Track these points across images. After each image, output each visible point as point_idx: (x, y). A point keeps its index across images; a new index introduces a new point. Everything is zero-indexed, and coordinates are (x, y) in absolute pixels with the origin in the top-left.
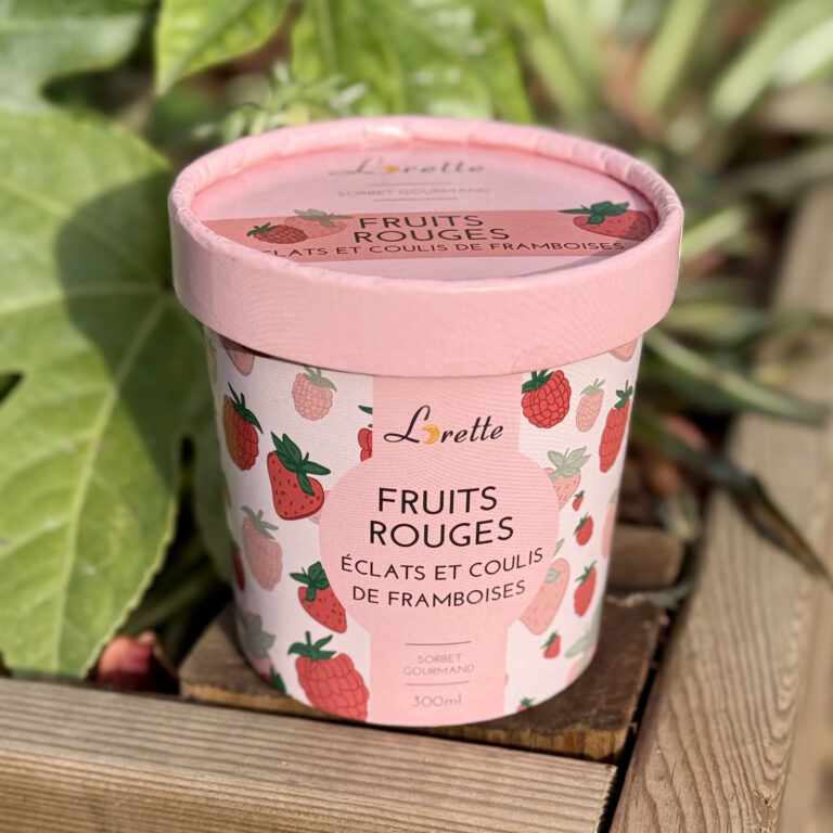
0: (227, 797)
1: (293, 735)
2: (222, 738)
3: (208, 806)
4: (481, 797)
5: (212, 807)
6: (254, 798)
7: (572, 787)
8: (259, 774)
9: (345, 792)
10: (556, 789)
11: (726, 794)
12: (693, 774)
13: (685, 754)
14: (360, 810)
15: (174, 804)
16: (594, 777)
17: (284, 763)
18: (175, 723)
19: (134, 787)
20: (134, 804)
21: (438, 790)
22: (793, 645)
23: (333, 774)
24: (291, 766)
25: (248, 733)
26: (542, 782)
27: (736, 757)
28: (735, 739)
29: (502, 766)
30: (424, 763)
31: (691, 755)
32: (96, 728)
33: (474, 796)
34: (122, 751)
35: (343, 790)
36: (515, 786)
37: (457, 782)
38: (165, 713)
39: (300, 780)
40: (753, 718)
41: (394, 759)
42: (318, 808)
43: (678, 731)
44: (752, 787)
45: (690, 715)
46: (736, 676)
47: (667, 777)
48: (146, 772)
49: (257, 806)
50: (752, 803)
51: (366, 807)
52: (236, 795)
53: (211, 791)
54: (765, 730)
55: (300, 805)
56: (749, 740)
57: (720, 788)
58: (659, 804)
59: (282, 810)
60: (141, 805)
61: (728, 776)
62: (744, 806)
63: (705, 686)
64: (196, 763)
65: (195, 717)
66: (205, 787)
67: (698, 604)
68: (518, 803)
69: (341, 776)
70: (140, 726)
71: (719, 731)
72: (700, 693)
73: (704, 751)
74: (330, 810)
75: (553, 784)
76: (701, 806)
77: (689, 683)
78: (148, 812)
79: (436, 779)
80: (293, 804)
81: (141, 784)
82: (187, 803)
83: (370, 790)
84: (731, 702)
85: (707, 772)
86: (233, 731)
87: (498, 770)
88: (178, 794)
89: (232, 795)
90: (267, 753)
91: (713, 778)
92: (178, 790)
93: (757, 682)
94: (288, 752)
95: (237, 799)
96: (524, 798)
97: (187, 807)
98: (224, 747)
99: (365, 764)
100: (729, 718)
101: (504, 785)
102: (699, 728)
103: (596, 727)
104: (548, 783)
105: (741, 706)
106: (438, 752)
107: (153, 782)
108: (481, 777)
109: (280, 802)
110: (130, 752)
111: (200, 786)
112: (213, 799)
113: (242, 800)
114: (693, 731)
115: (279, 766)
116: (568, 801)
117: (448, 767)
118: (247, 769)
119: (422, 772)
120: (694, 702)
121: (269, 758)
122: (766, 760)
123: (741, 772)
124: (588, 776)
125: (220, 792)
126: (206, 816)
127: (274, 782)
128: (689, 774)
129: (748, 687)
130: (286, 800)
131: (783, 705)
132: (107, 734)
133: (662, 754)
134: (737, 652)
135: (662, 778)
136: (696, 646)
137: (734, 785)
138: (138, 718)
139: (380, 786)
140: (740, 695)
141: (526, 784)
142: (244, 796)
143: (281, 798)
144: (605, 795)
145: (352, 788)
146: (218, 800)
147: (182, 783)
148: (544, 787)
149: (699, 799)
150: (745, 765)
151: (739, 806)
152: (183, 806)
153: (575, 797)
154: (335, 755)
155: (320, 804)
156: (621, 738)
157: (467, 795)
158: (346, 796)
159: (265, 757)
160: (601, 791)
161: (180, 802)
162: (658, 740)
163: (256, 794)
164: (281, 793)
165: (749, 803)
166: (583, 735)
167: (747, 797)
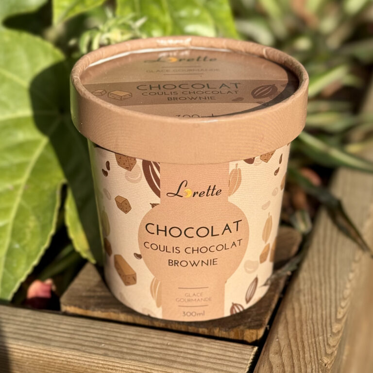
0: (76, 361)
1: (108, 331)
2: (76, 332)
3: (67, 365)
4: (192, 362)
5: (70, 365)
6: (88, 362)
7: (235, 357)
8: (92, 350)
9: (130, 359)
10: (227, 358)
11: (306, 362)
12: (292, 351)
13: (290, 341)
14: (136, 368)
15: (53, 364)
16: (246, 352)
17: (103, 345)
18: (55, 325)
19: (34, 356)
20: (35, 363)
21: (173, 358)
22: (348, 286)
23: (125, 350)
24: (107, 347)
25: (88, 330)
26: (221, 355)
27: (313, 342)
28: (314, 333)
29: (203, 347)
30: (167, 345)
31: (292, 341)
32: (19, 327)
33: (189, 361)
34: (30, 339)
35: (128, 358)
36: (209, 357)
37: (182, 355)
38: (51, 320)
39: (109, 353)
40: (324, 323)
41: (154, 343)
42: (117, 367)
43: (287, 329)
44: (319, 358)
45: (294, 321)
46: (319, 301)
47: (279, 353)
48: (40, 349)
49: (89, 365)
50: (318, 366)
51: (139, 366)
52: (81, 360)
53: (69, 358)
54: (329, 329)
55: (109, 365)
56: (321, 334)
57: (304, 358)
58: (274, 366)
59: (101, 367)
60: (38, 364)
61: (308, 352)
62: (314, 367)
63: (304, 306)
64: (63, 345)
65: (65, 322)
66: (67, 356)
67: (305, 265)
68: (209, 365)
69: (129, 351)
70: (39, 326)
71: (307, 329)
72: (301, 310)
73: (299, 340)
74: (122, 367)
75: (226, 356)
76: (294, 367)
77: (296, 305)
78: (41, 367)
79: (172, 353)
80: (106, 365)
81: (38, 354)
82: (58, 363)
83: (141, 358)
84: (314, 315)
85: (299, 351)
86: (82, 329)
87: (201, 349)
88: (54, 359)
89: (79, 360)
90: (96, 340)
91: (301, 353)
92: (54, 358)
93: (328, 304)
94: (105, 339)
95: (81, 362)
96: (212, 363)
97: (59, 365)
98: (76, 337)
99: (140, 346)
100: (313, 323)
101: (203, 356)
102: (298, 328)
103: (250, 328)
104: (224, 355)
105: (319, 316)
106: (175, 340)
107: (43, 354)
108: (193, 352)
109: (100, 363)
110: (34, 339)
111: (64, 355)
112: (70, 362)
113: (83, 362)
114: (295, 329)
115: (100, 346)
116: (232, 364)
117: (179, 347)
118: (86, 348)
119: (166, 349)
120: (297, 315)
121: (97, 342)
122: (328, 344)
123: (315, 350)
124: (243, 352)
125: (73, 359)
126: (66, 369)
127: (98, 354)
128: (290, 351)
129: (324, 308)
130: (102, 362)
131: (339, 316)
132: (24, 330)
133: (278, 341)
134: (321, 290)
135: (277, 353)
136: (302, 287)
137: (311, 357)
138: (39, 322)
139: (146, 356)
140: (319, 311)
141: (213, 356)
142: (83, 361)
143: (101, 362)
144: (250, 361)
145: (133, 357)
146: (72, 362)
147: (56, 354)
148: (222, 357)
149: (293, 364)
150: (317, 346)
151: (312, 367)
152: (57, 365)
153: (235, 362)
154: (126, 341)
155: (118, 365)
156: (261, 332)
157: (185, 361)
158: (130, 361)
159: (94, 342)
160: (248, 360)
161: (55, 363)
162: (278, 334)
163: (89, 360)
164: (101, 360)
165: (317, 365)
166: (243, 331)
167: (316, 363)
